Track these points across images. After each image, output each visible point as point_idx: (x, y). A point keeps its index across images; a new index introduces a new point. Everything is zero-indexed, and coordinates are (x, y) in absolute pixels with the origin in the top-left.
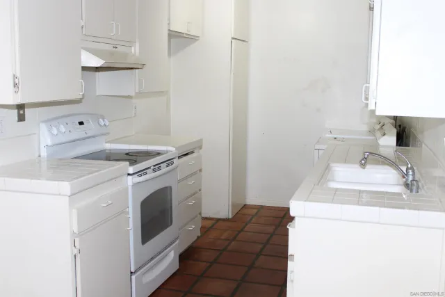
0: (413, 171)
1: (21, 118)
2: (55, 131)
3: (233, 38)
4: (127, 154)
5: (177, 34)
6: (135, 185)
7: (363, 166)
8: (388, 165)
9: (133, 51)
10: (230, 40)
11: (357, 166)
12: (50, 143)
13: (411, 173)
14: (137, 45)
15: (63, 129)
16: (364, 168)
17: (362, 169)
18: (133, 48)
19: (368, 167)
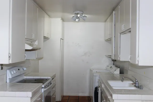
0: (138, 82)
1: (2, 69)
2: (13, 73)
3: (61, 39)
4: (35, 80)
5: (45, 37)
6: (44, 91)
7: (122, 81)
8: (130, 80)
9: (35, 44)
10: (60, 39)
11: (121, 81)
12: (11, 77)
13: (137, 83)
14: (37, 41)
15: (15, 72)
16: (123, 82)
17: (122, 82)
18: (35, 42)
19: (124, 81)
